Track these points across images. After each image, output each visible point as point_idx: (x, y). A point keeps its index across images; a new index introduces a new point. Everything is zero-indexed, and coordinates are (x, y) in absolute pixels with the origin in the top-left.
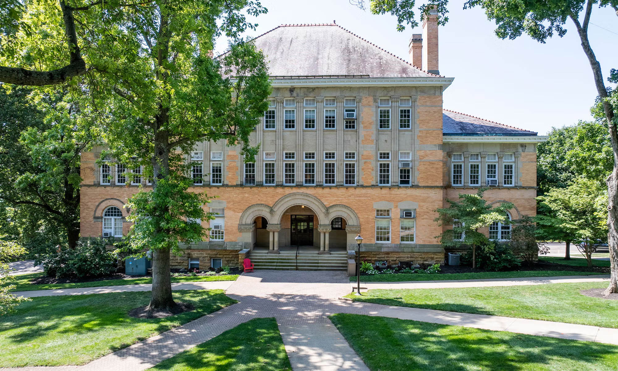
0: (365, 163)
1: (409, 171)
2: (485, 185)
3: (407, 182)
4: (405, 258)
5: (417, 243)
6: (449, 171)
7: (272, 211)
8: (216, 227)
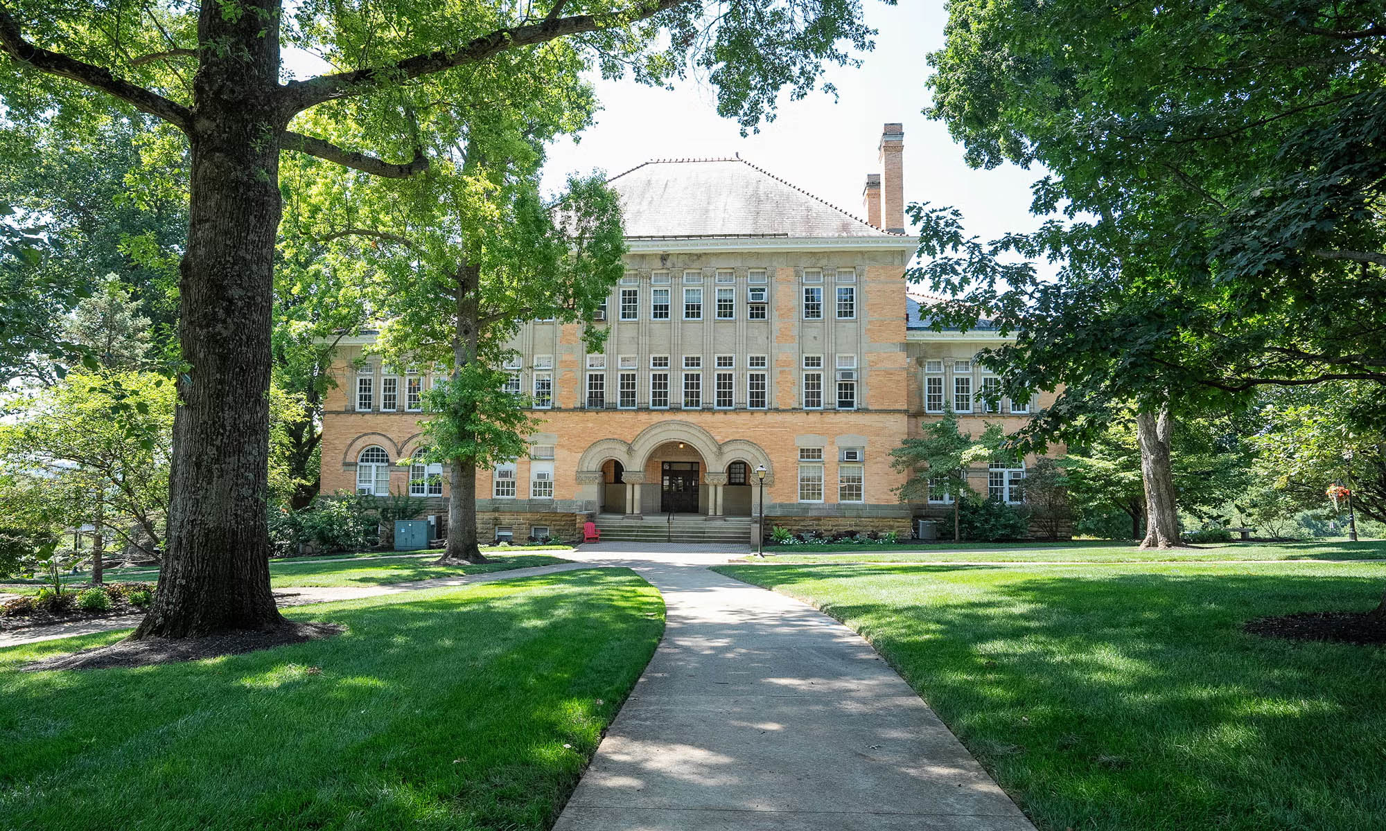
0: (781, 372)
1: (852, 385)
2: (979, 410)
3: (851, 404)
4: (846, 525)
5: (867, 502)
6: (920, 389)
7: (630, 450)
8: (541, 476)
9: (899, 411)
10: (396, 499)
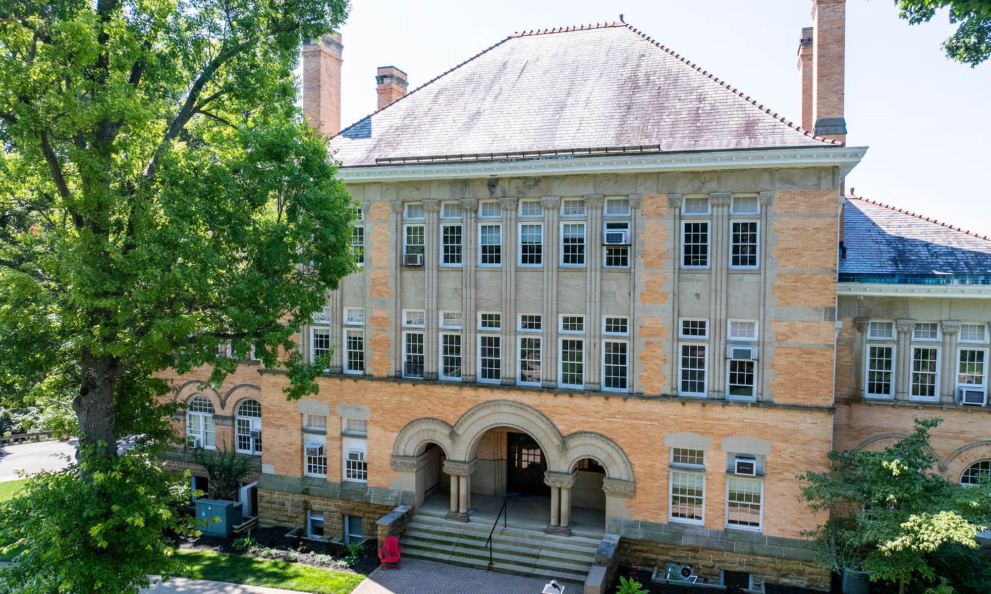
0: (648, 344)
1: (750, 366)
2: (950, 400)
3: (747, 392)
4: (736, 564)
5: (765, 533)
7: (453, 435)
8: (353, 456)
9: (819, 409)
10: (223, 455)
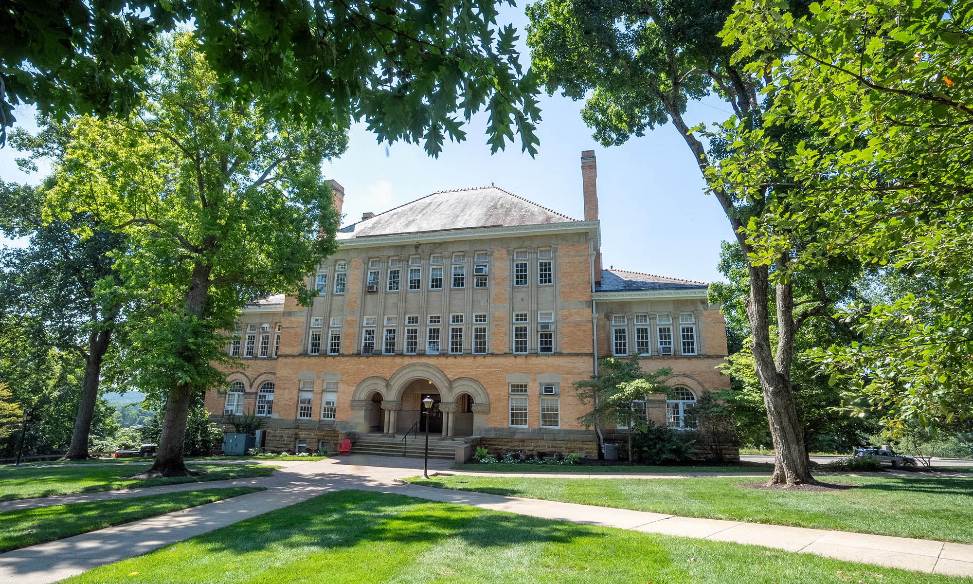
0: (496, 325)
1: (550, 335)
2: (656, 353)
3: (550, 349)
4: (545, 446)
5: (563, 428)
6: (609, 337)
7: (388, 385)
8: (328, 403)
9: (586, 354)
10: (246, 417)
